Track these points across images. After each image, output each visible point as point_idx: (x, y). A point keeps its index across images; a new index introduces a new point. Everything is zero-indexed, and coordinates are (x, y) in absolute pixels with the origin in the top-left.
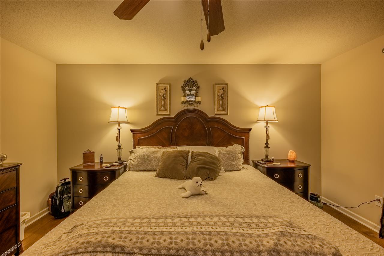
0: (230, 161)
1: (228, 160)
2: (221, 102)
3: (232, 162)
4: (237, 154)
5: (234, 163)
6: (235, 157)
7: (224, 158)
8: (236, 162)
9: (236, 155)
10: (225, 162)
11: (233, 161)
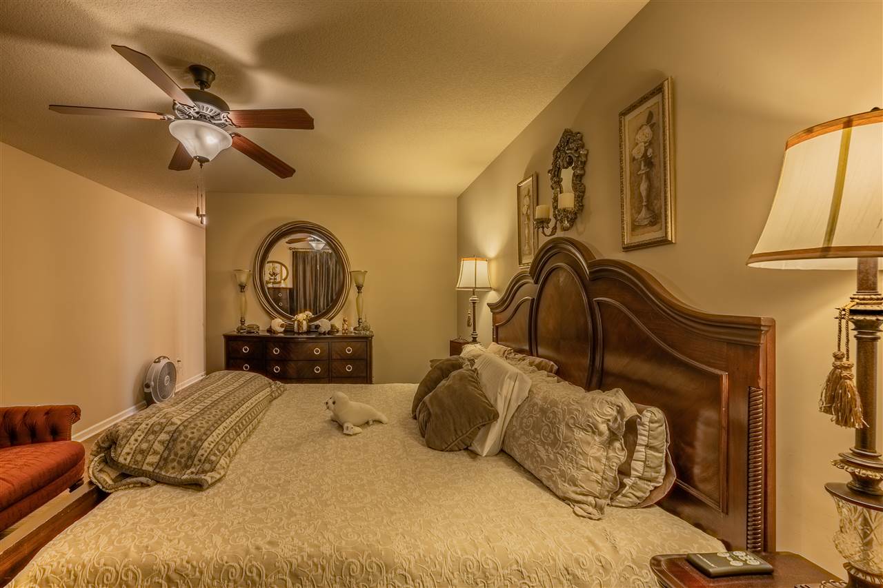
0: (534, 437)
1: (532, 432)
2: (643, 187)
3: (539, 447)
4: (567, 425)
5: (543, 453)
6: (554, 433)
7: (525, 420)
8: (552, 456)
9: (563, 428)
10: (521, 435)
11: (543, 444)
